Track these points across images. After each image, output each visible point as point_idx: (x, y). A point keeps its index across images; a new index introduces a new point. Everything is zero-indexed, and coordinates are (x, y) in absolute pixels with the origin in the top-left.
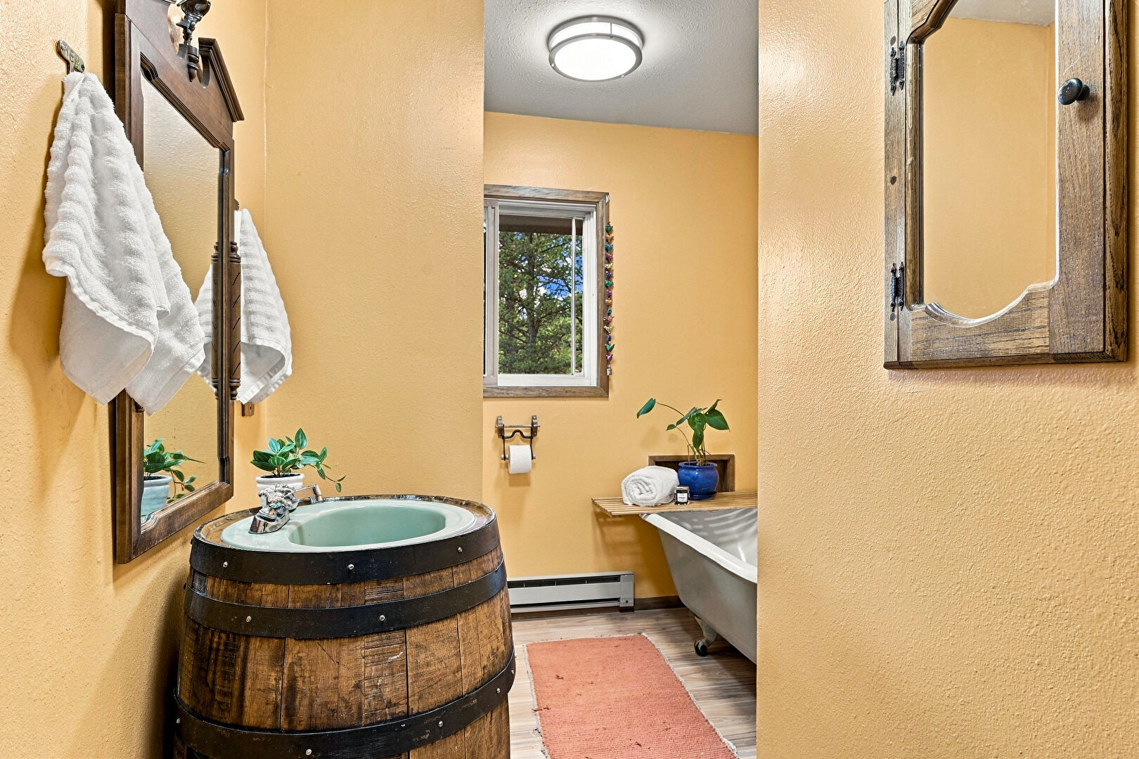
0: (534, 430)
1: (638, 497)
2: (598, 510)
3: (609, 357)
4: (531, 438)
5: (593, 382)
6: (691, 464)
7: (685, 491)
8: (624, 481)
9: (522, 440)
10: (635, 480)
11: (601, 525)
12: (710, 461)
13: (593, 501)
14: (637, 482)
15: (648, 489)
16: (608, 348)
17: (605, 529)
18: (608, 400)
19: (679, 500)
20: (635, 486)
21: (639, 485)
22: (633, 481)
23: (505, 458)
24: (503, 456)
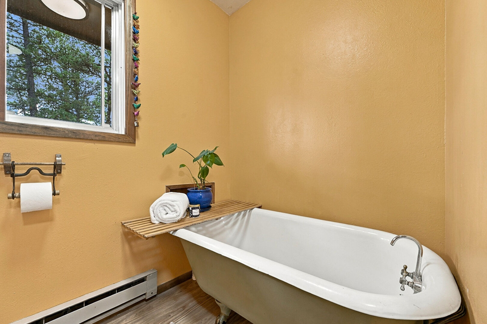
0: (58, 168)
1: (165, 217)
2: (126, 230)
3: (136, 113)
4: (54, 175)
5: (122, 131)
6: (196, 189)
7: (197, 208)
8: (152, 205)
9: (41, 178)
10: (162, 204)
11: (129, 241)
12: (207, 187)
13: (123, 224)
14: (164, 205)
15: (173, 210)
16: (136, 105)
17: (133, 244)
18: (135, 146)
19: (194, 214)
20: (161, 208)
21: (166, 208)
22: (160, 204)
23: (13, 197)
24: (10, 195)
